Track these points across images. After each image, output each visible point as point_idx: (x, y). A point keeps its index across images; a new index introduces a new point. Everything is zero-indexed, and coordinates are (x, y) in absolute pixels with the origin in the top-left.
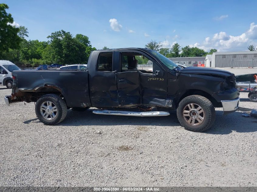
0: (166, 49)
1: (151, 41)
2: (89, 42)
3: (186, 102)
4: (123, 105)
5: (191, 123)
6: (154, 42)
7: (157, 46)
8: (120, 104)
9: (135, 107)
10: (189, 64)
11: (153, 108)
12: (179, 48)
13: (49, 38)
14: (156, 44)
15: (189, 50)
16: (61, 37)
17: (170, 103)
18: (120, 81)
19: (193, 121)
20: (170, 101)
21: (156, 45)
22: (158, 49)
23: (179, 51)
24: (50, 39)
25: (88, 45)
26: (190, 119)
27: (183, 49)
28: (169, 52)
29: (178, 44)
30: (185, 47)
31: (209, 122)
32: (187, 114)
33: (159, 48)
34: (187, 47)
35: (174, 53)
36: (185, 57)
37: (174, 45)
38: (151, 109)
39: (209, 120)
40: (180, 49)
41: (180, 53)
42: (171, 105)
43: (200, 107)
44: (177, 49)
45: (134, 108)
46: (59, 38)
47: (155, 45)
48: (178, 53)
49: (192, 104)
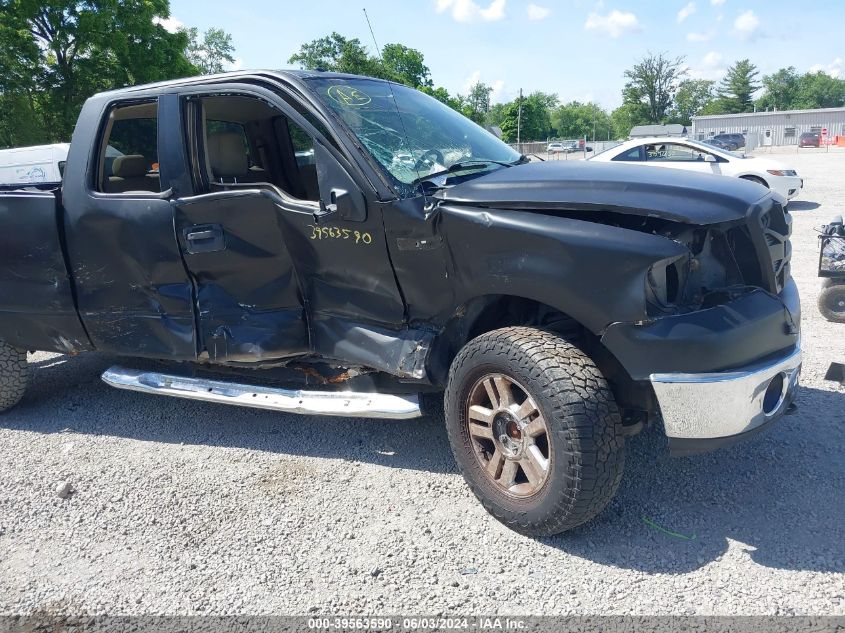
0: (701, 83)
1: (648, 57)
2: (426, 69)
3: (475, 363)
4: (221, 353)
5: (498, 476)
6: (657, 59)
7: (670, 75)
8: (205, 349)
9: (278, 365)
10: (786, 135)
11: (352, 373)
12: (754, 77)
13: (295, 62)
14: (665, 65)
15: (792, 82)
16: (332, 59)
17: (416, 356)
18: (196, 241)
19: (509, 471)
20: (420, 348)
21: (665, 70)
22: (672, 85)
23: (752, 88)
24: (297, 66)
25: (423, 80)
26: (496, 456)
27: (767, 81)
28: (714, 93)
29: (750, 63)
30: (777, 71)
31: (571, 495)
32: (485, 424)
33: (676, 82)
34: (783, 72)
35: (732, 96)
36: (771, 109)
37: (735, 66)
38: (342, 377)
39: (571, 484)
40: (756, 80)
41: (757, 96)
42: (419, 368)
43: (531, 403)
44: (746, 83)
45: (275, 368)
46: (324, 59)
47: (659, 71)
48: (749, 98)
49: (498, 379)
